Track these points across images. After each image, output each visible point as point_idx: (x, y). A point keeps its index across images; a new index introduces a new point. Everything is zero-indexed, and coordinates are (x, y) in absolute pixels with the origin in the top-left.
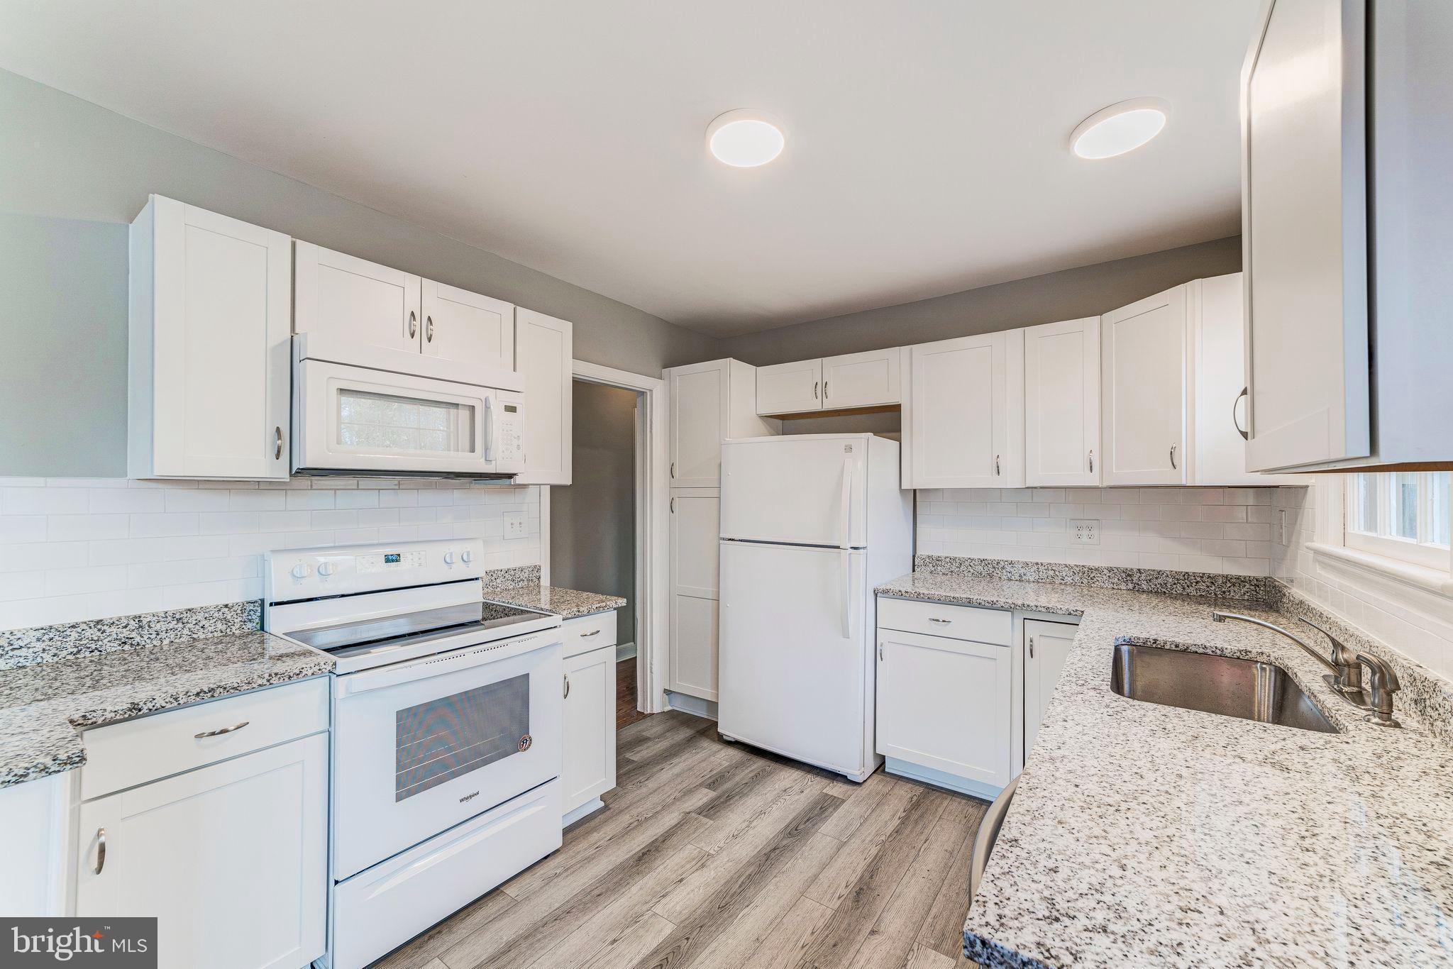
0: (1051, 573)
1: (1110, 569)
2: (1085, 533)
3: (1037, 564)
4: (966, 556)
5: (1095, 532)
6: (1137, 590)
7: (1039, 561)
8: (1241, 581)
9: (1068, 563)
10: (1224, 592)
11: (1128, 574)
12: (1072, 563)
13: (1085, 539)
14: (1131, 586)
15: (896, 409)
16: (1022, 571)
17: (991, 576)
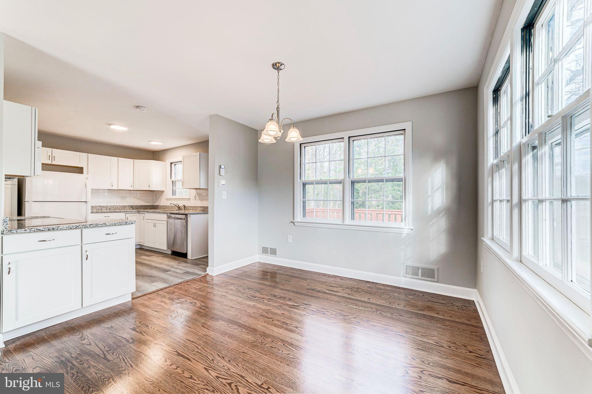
0: (117, 207)
1: (129, 206)
2: (123, 199)
3: (113, 206)
4: (95, 205)
5: (125, 199)
8: (149, 206)
11: (132, 206)
12: (121, 205)
13: (123, 200)
14: (132, 208)
15: (82, 168)
16: (110, 208)
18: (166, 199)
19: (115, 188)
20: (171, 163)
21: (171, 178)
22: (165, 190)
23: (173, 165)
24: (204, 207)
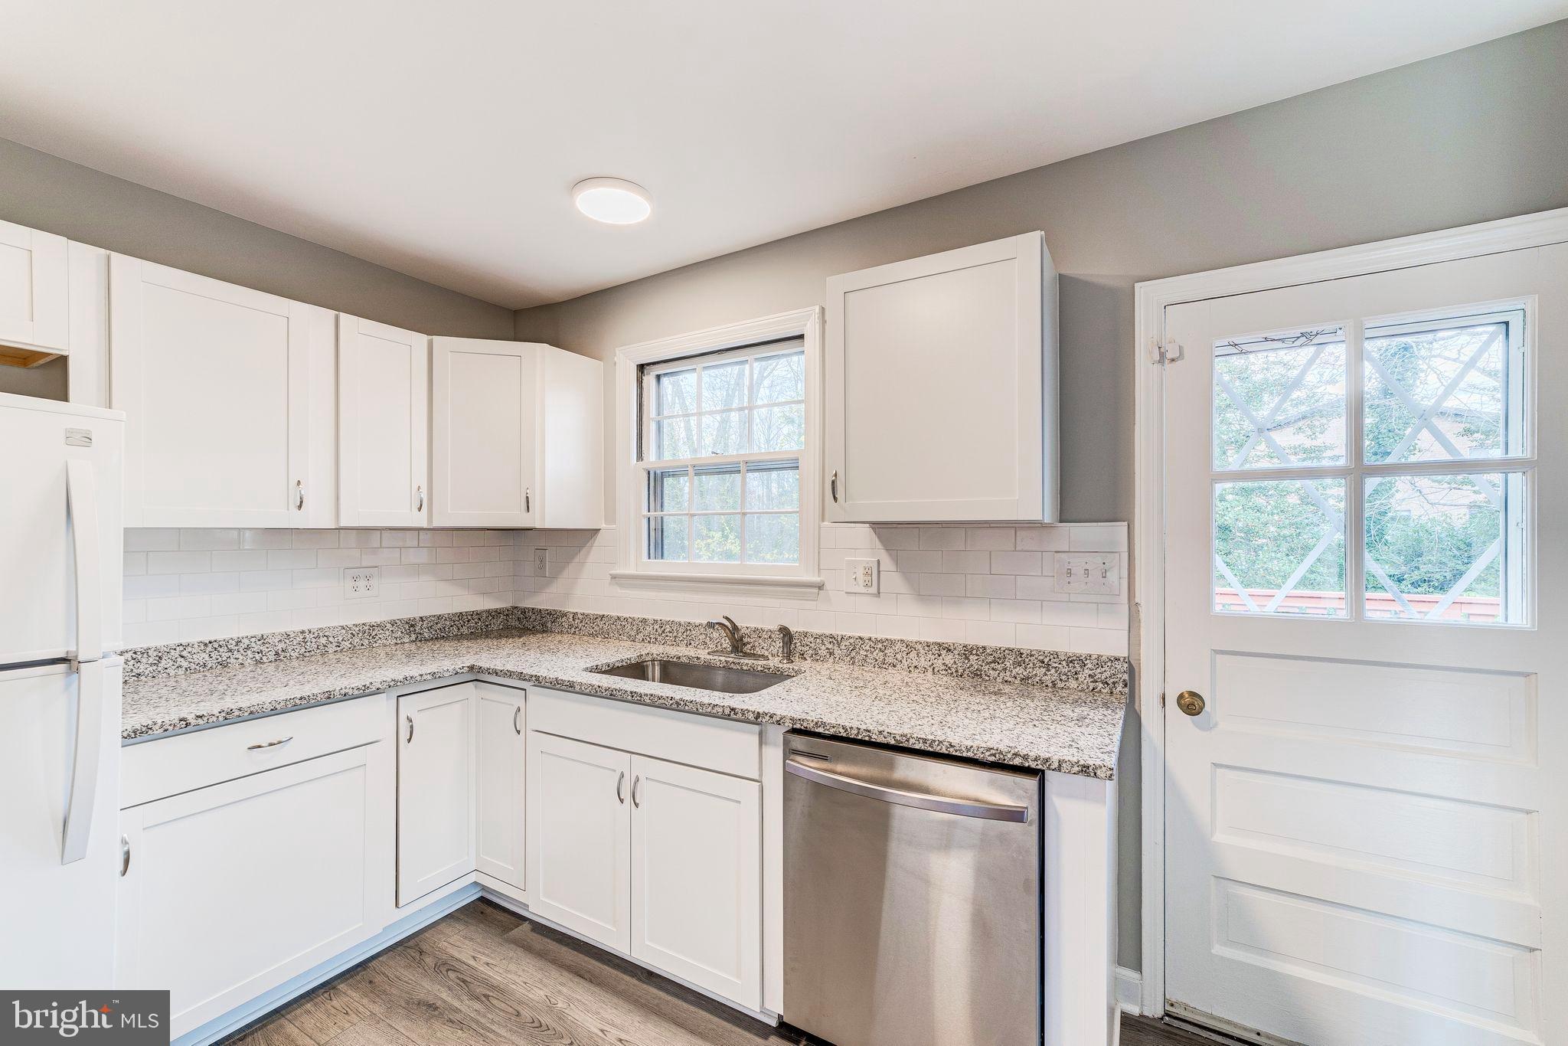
0: (323, 640)
1: (393, 623)
2: (362, 583)
3: (303, 632)
5: (374, 582)
6: (420, 639)
7: (305, 629)
8: (498, 613)
9: (344, 624)
10: (487, 626)
11: (411, 624)
12: (350, 623)
13: (362, 591)
14: (413, 637)
16: (281, 646)
17: (224, 665)
18: (614, 577)
19: (317, 516)
20: (641, 368)
21: (640, 456)
22: (603, 526)
23: (649, 379)
24: (968, 651)
